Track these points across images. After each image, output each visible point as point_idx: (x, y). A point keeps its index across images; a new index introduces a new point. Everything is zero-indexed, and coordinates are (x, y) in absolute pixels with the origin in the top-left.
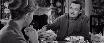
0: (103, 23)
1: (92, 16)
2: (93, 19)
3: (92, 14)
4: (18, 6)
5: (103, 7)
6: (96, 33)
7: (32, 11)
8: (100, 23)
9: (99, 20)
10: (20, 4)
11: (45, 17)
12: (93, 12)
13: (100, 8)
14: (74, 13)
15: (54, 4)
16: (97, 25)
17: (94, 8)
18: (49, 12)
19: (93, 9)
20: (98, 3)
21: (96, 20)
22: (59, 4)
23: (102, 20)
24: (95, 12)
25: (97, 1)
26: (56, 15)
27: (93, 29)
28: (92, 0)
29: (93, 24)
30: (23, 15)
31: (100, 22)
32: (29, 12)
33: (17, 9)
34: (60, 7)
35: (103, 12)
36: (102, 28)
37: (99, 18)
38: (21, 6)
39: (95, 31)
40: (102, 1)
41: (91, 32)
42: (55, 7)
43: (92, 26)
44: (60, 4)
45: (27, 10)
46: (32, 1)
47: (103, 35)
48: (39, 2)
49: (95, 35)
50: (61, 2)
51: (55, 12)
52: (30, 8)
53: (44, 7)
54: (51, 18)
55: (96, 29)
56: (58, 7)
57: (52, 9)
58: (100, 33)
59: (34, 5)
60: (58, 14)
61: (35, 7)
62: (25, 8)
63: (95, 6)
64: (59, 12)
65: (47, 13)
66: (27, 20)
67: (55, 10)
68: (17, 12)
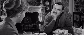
0: (83, 18)
1: (74, 13)
2: (75, 15)
3: (74, 11)
4: (12, 7)
5: (83, 6)
6: (78, 27)
7: (24, 10)
8: (81, 19)
9: (80, 16)
10: (14, 5)
11: (36, 14)
12: (75, 10)
13: (81, 7)
14: (57, 13)
15: (44, 3)
16: (78, 21)
17: (76, 6)
18: (40, 10)
19: (75, 8)
20: (79, 2)
21: (78, 16)
22: (47, 3)
23: (82, 17)
24: (77, 10)
25: (79, 1)
26: (45, 12)
27: (75, 24)
28: (74, 0)
29: (75, 20)
30: (16, 14)
31: (81, 17)
32: (22, 11)
33: (11, 9)
34: (48, 6)
35: (83, 10)
36: (82, 23)
37: (80, 14)
38: (15, 7)
39: (77, 25)
40: (82, 1)
41: (74, 26)
42: (44, 5)
43: (74, 21)
44: (49, 3)
45: (19, 10)
46: (24, 2)
47: (83, 28)
48: (32, 2)
49: (77, 29)
50: (49, 2)
51: (44, 10)
52: (22, 8)
53: (36, 6)
54: (41, 15)
55: (78, 24)
56: (47, 6)
57: (42, 7)
58: (81, 27)
59: (26, 6)
60: (47, 12)
61: (27, 7)
62: (18, 8)
63: (76, 5)
64: (48, 10)
65: (38, 10)
66: (20, 17)
67: (44, 8)
68: (12, 11)
